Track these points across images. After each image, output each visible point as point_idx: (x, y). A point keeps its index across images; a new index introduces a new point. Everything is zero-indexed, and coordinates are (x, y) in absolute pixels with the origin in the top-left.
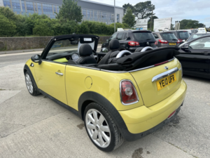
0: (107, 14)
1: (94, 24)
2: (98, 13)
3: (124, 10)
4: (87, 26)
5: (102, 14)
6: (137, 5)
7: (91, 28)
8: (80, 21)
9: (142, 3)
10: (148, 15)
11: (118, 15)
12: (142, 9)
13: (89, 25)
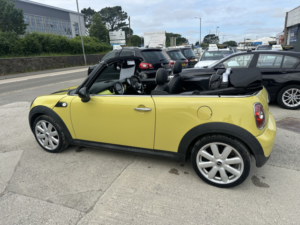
0: (59, 23)
1: (48, 38)
2: (43, 20)
3: (85, 18)
4: (36, 42)
5: (50, 22)
6: (103, 11)
7: (43, 44)
8: (23, 34)
9: (109, 9)
10: (120, 25)
11: (76, 25)
12: (110, 17)
13: (41, 39)
